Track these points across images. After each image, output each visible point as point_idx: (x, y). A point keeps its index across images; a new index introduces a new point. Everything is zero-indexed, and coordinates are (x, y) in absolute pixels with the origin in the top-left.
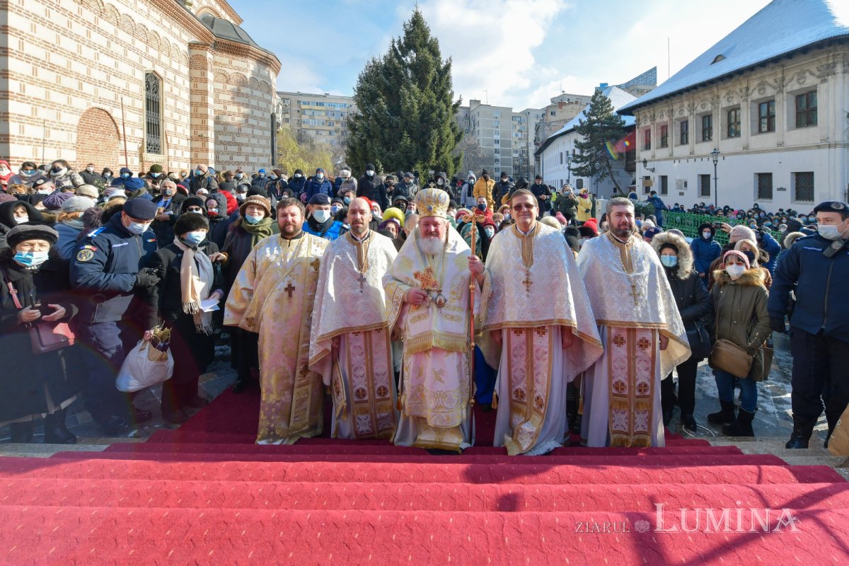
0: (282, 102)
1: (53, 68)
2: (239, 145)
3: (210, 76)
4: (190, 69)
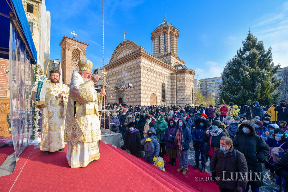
3: (175, 81)
4: (171, 80)
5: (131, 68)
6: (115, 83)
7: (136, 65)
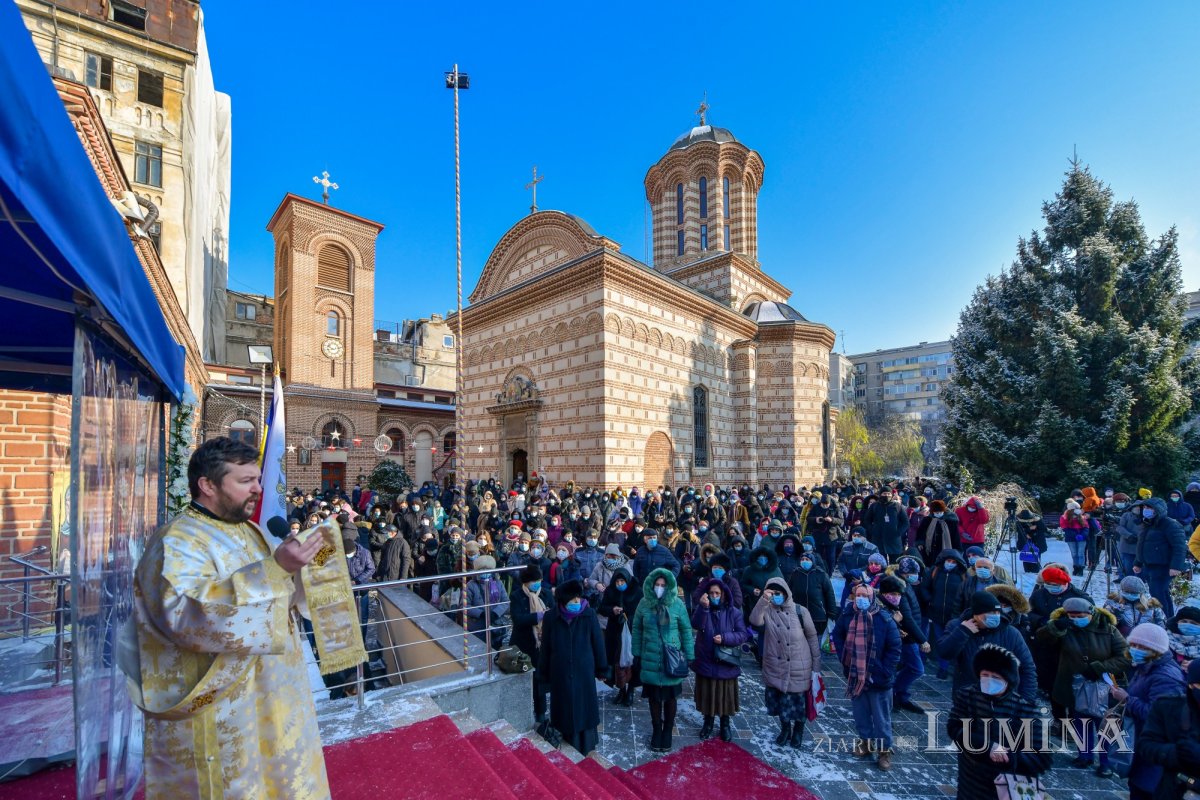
3: (752, 373)
4: (733, 371)
5: (562, 326)
6: (494, 388)
7: (584, 316)
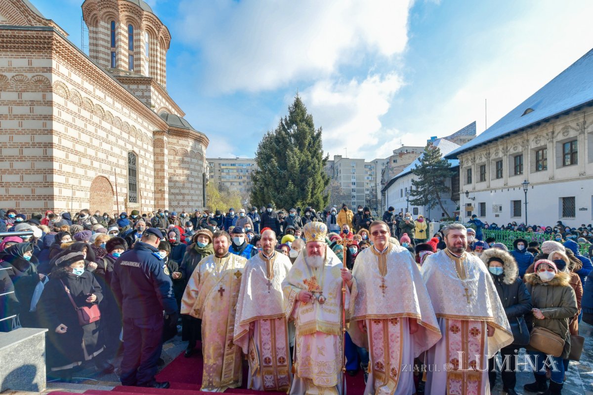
0: (209, 165)
1: (77, 153)
2: (183, 194)
3: (166, 151)
4: (154, 148)
